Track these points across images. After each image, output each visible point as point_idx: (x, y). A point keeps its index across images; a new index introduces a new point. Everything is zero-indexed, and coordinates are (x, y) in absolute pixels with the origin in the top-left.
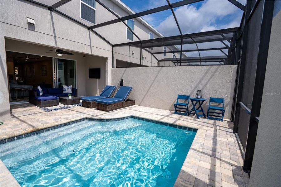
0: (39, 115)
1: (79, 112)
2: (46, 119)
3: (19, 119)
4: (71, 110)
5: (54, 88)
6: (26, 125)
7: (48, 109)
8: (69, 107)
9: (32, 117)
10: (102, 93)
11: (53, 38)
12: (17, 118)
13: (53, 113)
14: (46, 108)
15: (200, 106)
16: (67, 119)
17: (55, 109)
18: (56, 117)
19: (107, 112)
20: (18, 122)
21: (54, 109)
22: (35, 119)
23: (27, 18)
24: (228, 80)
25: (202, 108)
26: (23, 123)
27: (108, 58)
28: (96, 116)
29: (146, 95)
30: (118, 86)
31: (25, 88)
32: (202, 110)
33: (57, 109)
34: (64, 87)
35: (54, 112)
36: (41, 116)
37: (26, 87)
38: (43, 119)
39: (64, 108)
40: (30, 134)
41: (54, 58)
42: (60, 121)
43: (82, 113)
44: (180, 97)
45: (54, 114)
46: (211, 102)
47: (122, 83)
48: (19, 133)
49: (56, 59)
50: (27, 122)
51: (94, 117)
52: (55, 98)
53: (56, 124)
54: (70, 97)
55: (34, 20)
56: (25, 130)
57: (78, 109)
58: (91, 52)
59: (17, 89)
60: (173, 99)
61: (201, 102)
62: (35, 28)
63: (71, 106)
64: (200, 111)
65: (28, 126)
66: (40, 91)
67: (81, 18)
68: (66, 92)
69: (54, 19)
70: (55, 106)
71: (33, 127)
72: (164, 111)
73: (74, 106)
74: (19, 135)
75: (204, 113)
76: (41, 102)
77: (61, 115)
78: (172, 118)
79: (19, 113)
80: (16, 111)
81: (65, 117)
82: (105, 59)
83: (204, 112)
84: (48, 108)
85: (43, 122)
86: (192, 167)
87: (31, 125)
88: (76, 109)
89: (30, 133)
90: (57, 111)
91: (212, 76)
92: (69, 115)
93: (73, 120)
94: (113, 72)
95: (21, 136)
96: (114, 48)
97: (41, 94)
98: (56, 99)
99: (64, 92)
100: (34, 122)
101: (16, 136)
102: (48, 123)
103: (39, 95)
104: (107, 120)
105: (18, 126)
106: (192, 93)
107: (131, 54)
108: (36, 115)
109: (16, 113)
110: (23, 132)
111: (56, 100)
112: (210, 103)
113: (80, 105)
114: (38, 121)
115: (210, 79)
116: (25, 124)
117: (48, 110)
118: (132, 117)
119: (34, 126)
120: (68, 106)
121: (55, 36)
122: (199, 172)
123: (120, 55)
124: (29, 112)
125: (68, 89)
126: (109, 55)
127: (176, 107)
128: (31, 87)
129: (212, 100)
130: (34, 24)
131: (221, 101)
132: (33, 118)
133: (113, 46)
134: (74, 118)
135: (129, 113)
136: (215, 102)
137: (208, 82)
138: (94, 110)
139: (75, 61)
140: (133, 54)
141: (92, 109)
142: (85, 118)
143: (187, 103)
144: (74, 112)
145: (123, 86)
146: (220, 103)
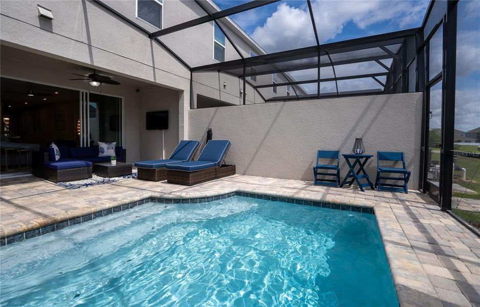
0: (55, 195)
1: (135, 188)
2: (71, 201)
3: (12, 203)
4: (118, 186)
5: (82, 146)
6: (30, 213)
7: (71, 185)
8: (113, 181)
9: (40, 199)
10: (175, 154)
11: (86, 48)
12: (8, 201)
13: (83, 192)
14: (67, 183)
15: (362, 168)
16: (115, 200)
17: (87, 185)
18: (90, 197)
19: (188, 187)
20: (10, 209)
21: (84, 185)
22: (46, 202)
23: (39, 7)
24: (409, 118)
25: (364, 172)
26: (21, 210)
27: (182, 91)
28: (170, 194)
29: (256, 154)
30: (202, 140)
31: (24, 149)
32: (365, 176)
33: (89, 184)
34: (101, 146)
35: (84, 189)
36: (58, 196)
37: (27, 147)
38: (63, 203)
39: (103, 182)
40: (39, 231)
41: (83, 93)
42: (101, 203)
43: (141, 189)
44: (322, 154)
45: (86, 193)
46: (380, 159)
47: (209, 134)
48: (14, 228)
49: (86, 93)
50: (30, 208)
51: (166, 196)
52: (85, 164)
53: (93, 209)
54: (114, 163)
55: (50, 11)
56: (28, 222)
57: (130, 184)
58: (155, 79)
59: (8, 151)
60: (309, 159)
61: (362, 160)
62: (53, 27)
63: (116, 179)
64: (363, 177)
65: (33, 216)
66: (55, 151)
67: (136, 16)
68: (105, 154)
69: (88, 14)
70: (84, 179)
71: (45, 216)
72: (292, 181)
73: (122, 178)
74: (13, 232)
75: (370, 181)
76: (58, 171)
77: (100, 195)
78: (315, 191)
79: (13, 193)
80: (5, 190)
81: (109, 196)
82: (178, 93)
83: (369, 178)
84: (72, 183)
85: (66, 207)
86: (416, 277)
87: (40, 214)
88: (127, 184)
89: (38, 229)
90: (90, 188)
91: (378, 113)
92: (115, 193)
93: (126, 201)
94: (191, 117)
95: (20, 236)
96: (193, 74)
97: (57, 158)
98: (88, 166)
99: (101, 155)
100: (45, 207)
101: (8, 237)
102: (75, 208)
103: (52, 159)
104: (193, 200)
105: (10, 215)
106: (343, 145)
107: (222, 87)
108: (48, 195)
109: (5, 193)
110: (22, 227)
111: (86, 168)
112: (379, 161)
113: (133, 177)
114: (53, 205)
115: (375, 118)
116: (27, 212)
117: (72, 187)
118: (239, 194)
119: (47, 214)
120: (111, 179)
121: (90, 46)
122: (438, 287)
123: (203, 87)
124: (32, 191)
125: (108, 148)
126: (184, 86)
127: (316, 173)
128: (36, 147)
129: (381, 156)
130: (51, 19)
131: (400, 157)
132: (42, 201)
133: (192, 70)
134: (129, 198)
135: (232, 187)
136: (388, 159)
137: (370, 125)
138: (164, 185)
139: (121, 99)
140: (225, 86)
141: (159, 183)
142: (148, 198)
143: (337, 164)
144: (126, 189)
145: (213, 139)
146: (396, 162)
